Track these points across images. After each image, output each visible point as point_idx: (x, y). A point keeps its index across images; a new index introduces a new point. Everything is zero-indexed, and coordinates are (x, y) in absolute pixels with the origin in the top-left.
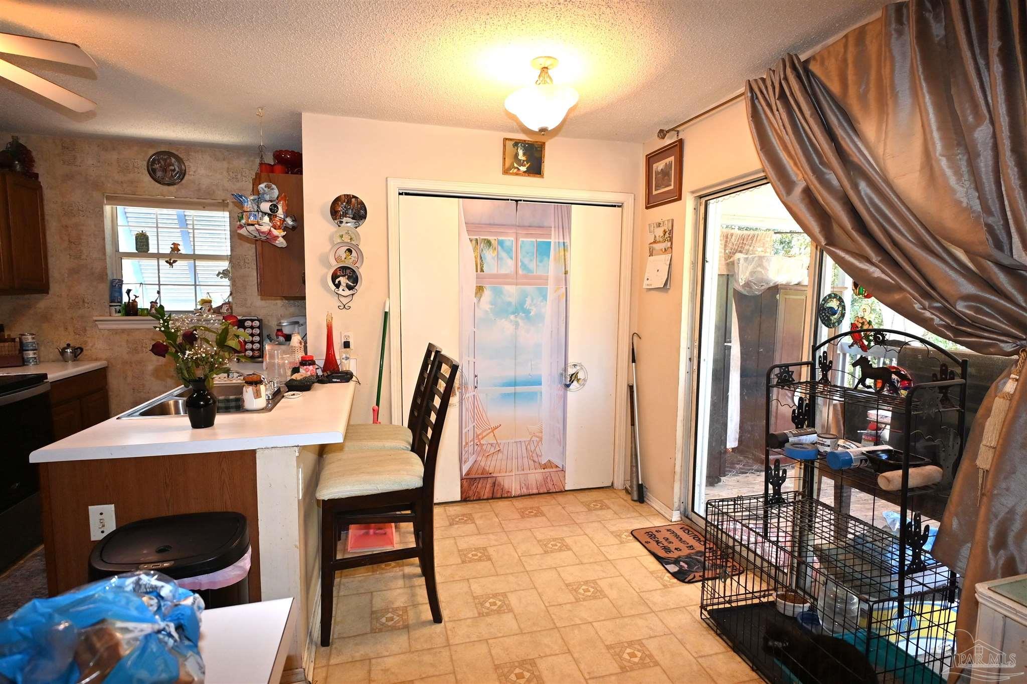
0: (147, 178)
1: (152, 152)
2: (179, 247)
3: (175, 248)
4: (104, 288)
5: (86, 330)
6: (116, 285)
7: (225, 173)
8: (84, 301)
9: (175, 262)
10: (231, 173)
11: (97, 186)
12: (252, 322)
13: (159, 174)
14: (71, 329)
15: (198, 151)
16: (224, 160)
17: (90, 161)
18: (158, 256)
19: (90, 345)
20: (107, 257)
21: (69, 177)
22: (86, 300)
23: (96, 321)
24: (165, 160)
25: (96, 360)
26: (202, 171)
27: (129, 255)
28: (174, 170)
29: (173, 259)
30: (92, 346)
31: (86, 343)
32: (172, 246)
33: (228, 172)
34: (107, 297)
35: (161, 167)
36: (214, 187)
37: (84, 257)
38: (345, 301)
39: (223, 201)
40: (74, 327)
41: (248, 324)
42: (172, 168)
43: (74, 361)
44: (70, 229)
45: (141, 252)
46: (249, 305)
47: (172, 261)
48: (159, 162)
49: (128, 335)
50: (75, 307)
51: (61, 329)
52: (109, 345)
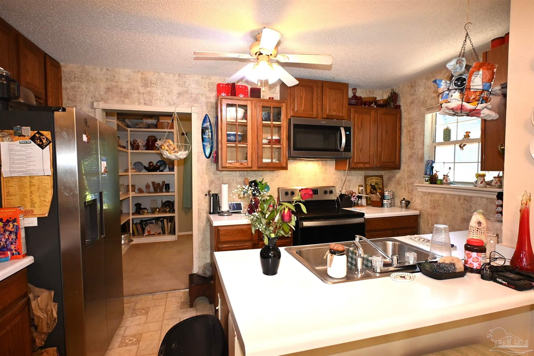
2: (470, 135)
3: (467, 135)
4: (422, 167)
5: (412, 191)
8: (413, 174)
9: (465, 145)
11: (424, 103)
14: (407, 190)
17: (421, 89)
18: (455, 143)
19: (414, 200)
20: (425, 146)
21: (412, 102)
22: (414, 174)
23: (417, 186)
25: (416, 210)
29: (463, 144)
30: (415, 201)
31: (412, 198)
32: (465, 134)
34: (422, 171)
37: (415, 148)
40: (408, 189)
43: (406, 208)
44: (410, 133)
45: (446, 141)
47: (462, 145)
49: (431, 196)
50: (409, 177)
51: (404, 190)
52: (422, 201)
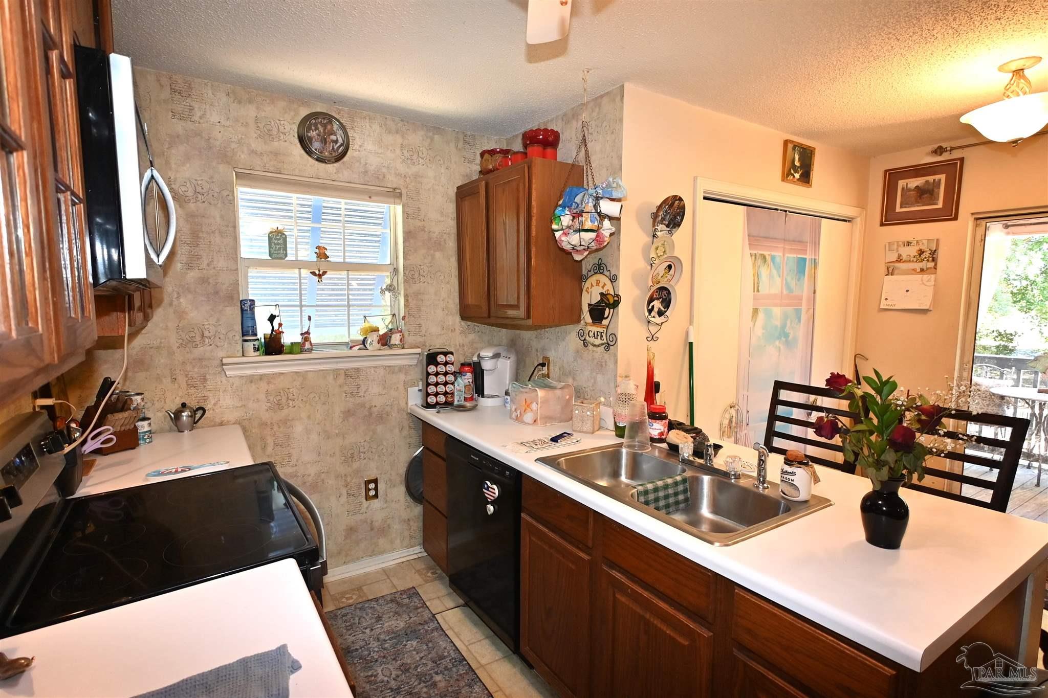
0: (297, 150)
1: (304, 112)
2: (328, 253)
3: (322, 254)
4: (233, 314)
5: (205, 380)
6: (247, 309)
7: (398, 151)
8: (203, 336)
9: (324, 273)
10: (405, 152)
11: (225, 157)
12: (445, 356)
13: (316, 145)
14: (182, 380)
15: (365, 118)
16: (397, 133)
17: (214, 117)
18: (299, 265)
19: (213, 402)
20: (239, 266)
22: (206, 334)
23: (222, 365)
24: (325, 126)
25: (221, 424)
26: (370, 146)
27: (259, 263)
28: (336, 142)
29: (321, 270)
30: (215, 404)
31: (205, 399)
32: (317, 251)
33: (402, 150)
34: (239, 328)
35: (318, 135)
36: (384, 170)
37: (203, 266)
38: (653, 329)
39: (395, 189)
40: (186, 376)
41: (441, 358)
42: (333, 137)
43: (192, 429)
45: (274, 258)
46: (423, 332)
48: (317, 129)
49: (268, 383)
50: (188, 343)
51: (167, 381)
52: (241, 399)
